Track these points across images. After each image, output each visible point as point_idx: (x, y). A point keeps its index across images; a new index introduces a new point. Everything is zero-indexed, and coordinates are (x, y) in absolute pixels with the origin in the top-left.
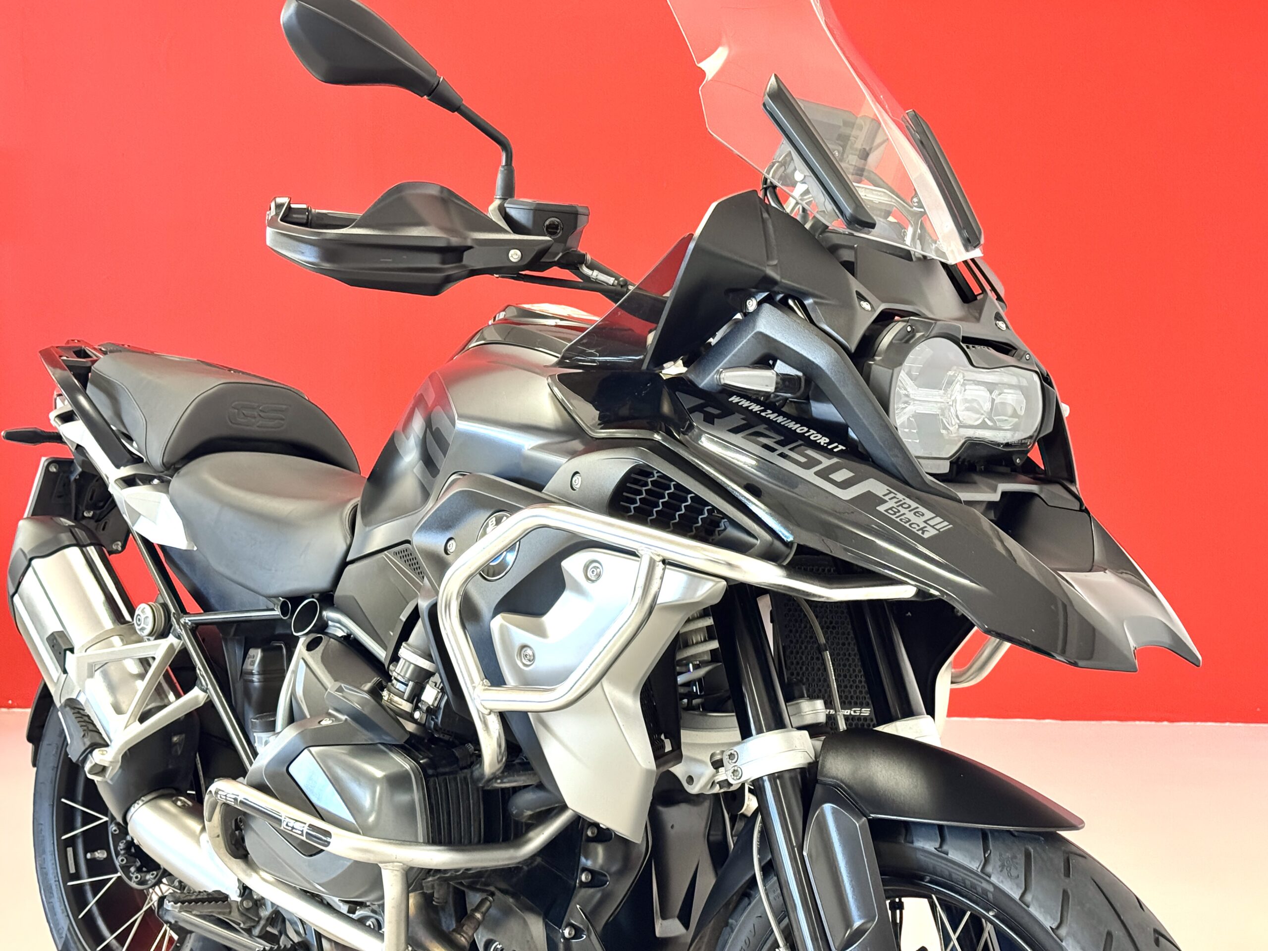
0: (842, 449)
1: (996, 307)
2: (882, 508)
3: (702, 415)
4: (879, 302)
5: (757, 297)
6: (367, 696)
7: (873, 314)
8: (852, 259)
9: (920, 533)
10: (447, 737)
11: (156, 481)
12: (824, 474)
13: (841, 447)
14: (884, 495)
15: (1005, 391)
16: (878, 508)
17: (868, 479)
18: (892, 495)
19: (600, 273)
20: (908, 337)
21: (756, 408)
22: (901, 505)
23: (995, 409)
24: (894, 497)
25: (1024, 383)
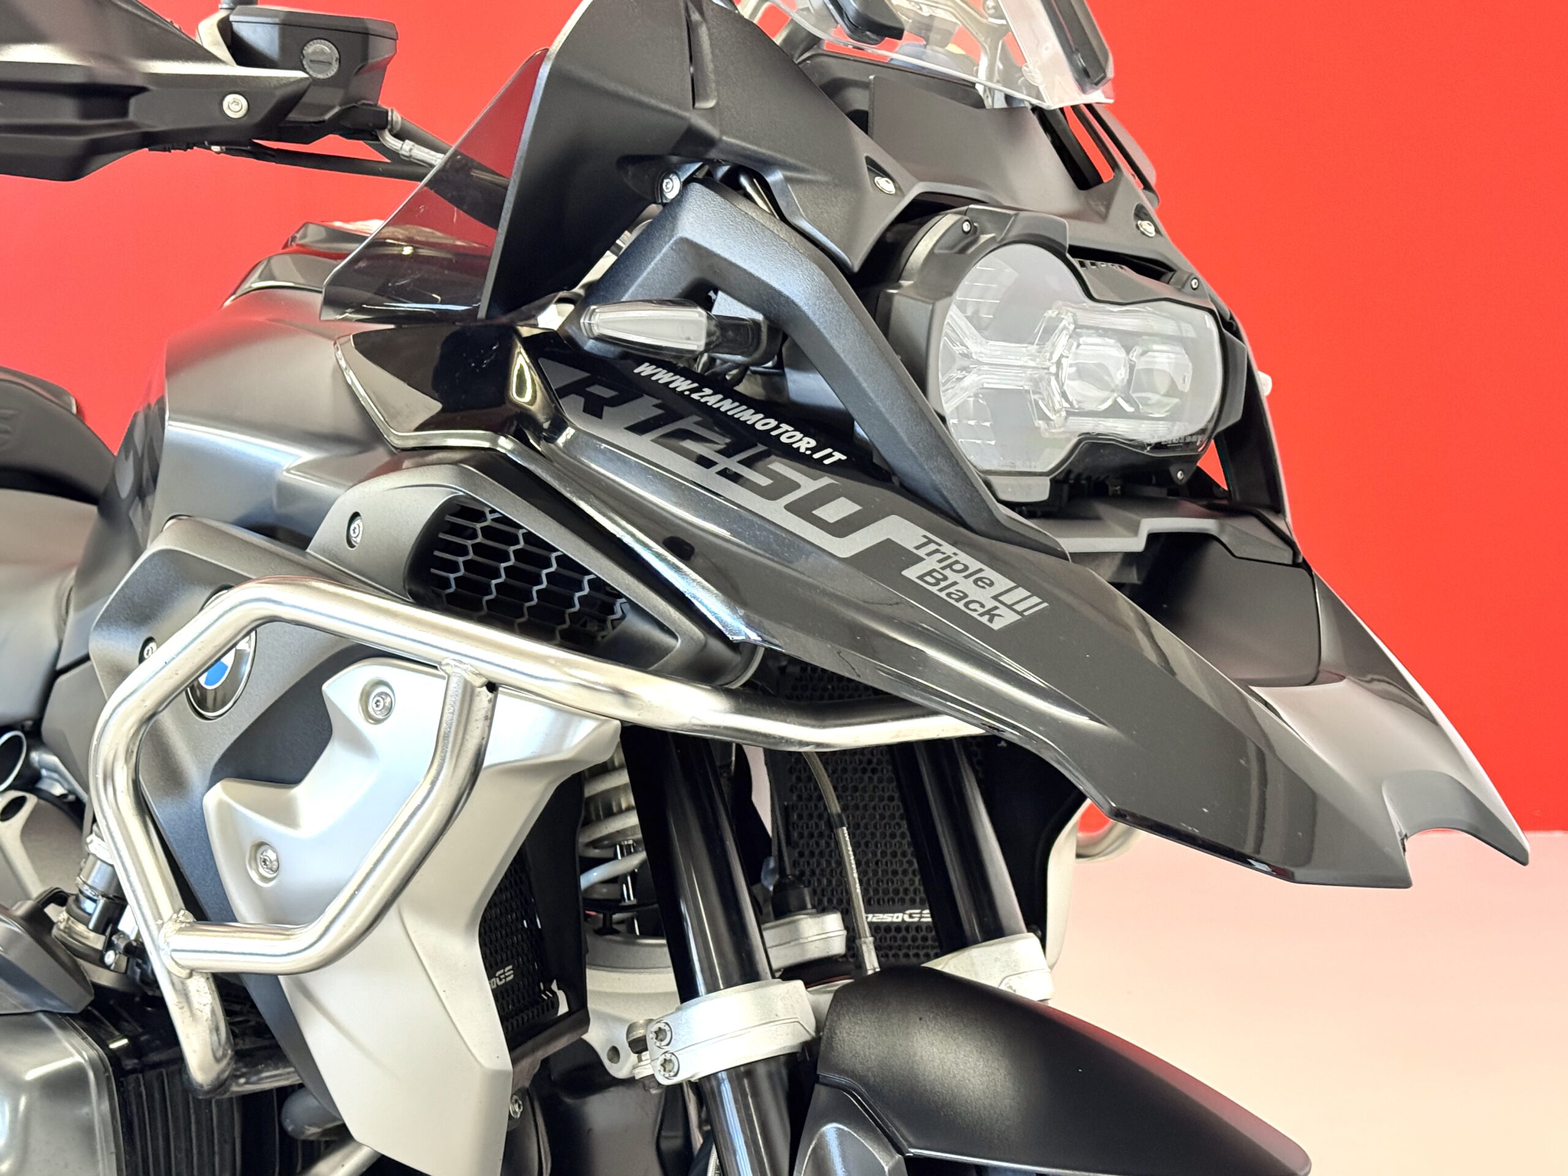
0: (840, 460)
1: (1139, 197)
2: (912, 573)
3: (581, 401)
4: (914, 179)
5: (680, 173)
7: (900, 202)
8: (864, 106)
9: (985, 620)
12: (803, 509)
13: (838, 456)
14: (918, 548)
15: (1155, 347)
16: (905, 573)
17: (888, 515)
18: (933, 547)
19: (417, 146)
20: (966, 241)
21: (682, 385)
22: (950, 566)
23: (1136, 380)
24: (937, 551)
25: (1190, 332)
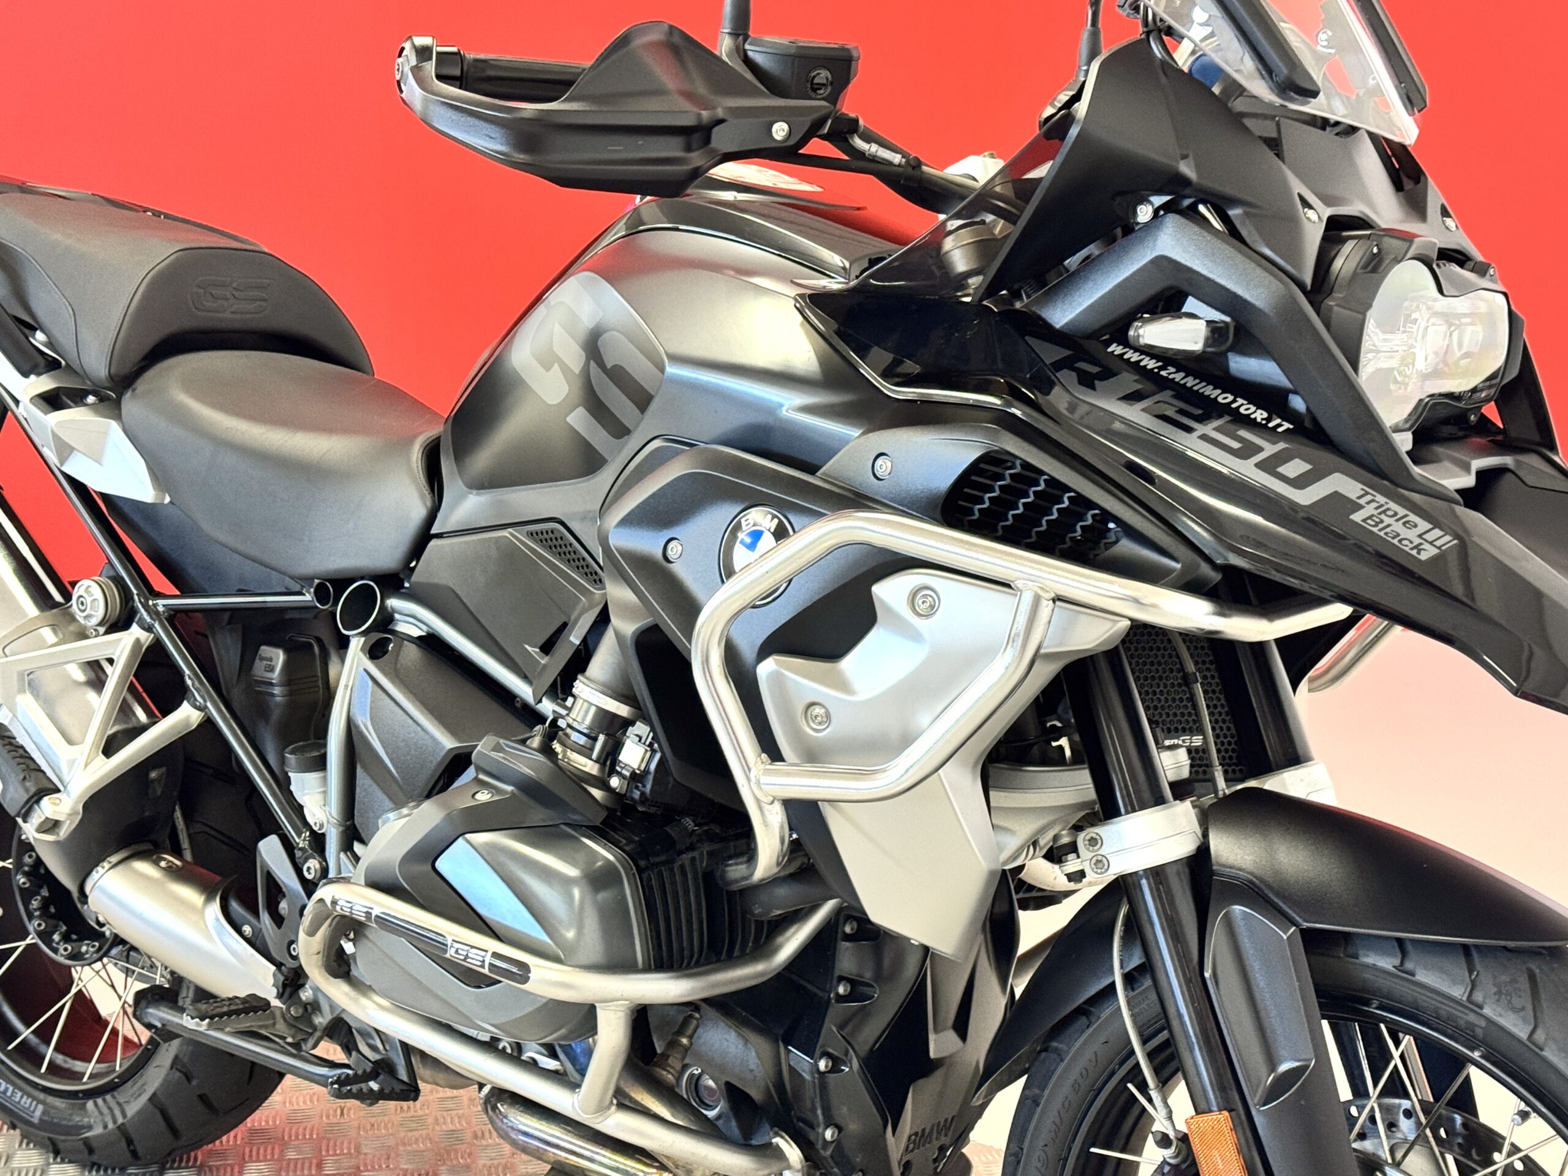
0: (1288, 429)
2: (1357, 517)
3: (1074, 375)
4: (1321, 206)
5: (1154, 201)
6: (540, 758)
7: (1320, 227)
8: (1270, 134)
9: (1414, 552)
10: (653, 810)
11: (91, 399)
12: (1269, 466)
13: (1287, 425)
14: (1359, 497)
16: (1352, 517)
17: (1330, 474)
18: (1369, 498)
19: (879, 148)
20: (1375, 262)
21: (1151, 364)
22: (1384, 512)
24: (1372, 501)
25: (1487, 309)
